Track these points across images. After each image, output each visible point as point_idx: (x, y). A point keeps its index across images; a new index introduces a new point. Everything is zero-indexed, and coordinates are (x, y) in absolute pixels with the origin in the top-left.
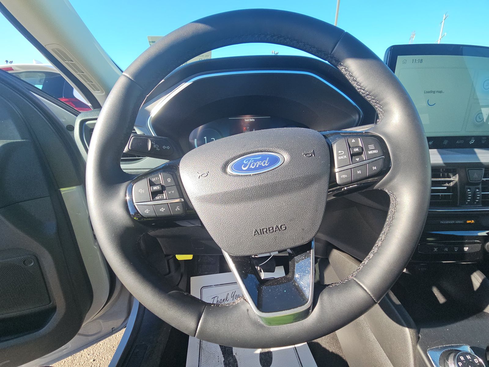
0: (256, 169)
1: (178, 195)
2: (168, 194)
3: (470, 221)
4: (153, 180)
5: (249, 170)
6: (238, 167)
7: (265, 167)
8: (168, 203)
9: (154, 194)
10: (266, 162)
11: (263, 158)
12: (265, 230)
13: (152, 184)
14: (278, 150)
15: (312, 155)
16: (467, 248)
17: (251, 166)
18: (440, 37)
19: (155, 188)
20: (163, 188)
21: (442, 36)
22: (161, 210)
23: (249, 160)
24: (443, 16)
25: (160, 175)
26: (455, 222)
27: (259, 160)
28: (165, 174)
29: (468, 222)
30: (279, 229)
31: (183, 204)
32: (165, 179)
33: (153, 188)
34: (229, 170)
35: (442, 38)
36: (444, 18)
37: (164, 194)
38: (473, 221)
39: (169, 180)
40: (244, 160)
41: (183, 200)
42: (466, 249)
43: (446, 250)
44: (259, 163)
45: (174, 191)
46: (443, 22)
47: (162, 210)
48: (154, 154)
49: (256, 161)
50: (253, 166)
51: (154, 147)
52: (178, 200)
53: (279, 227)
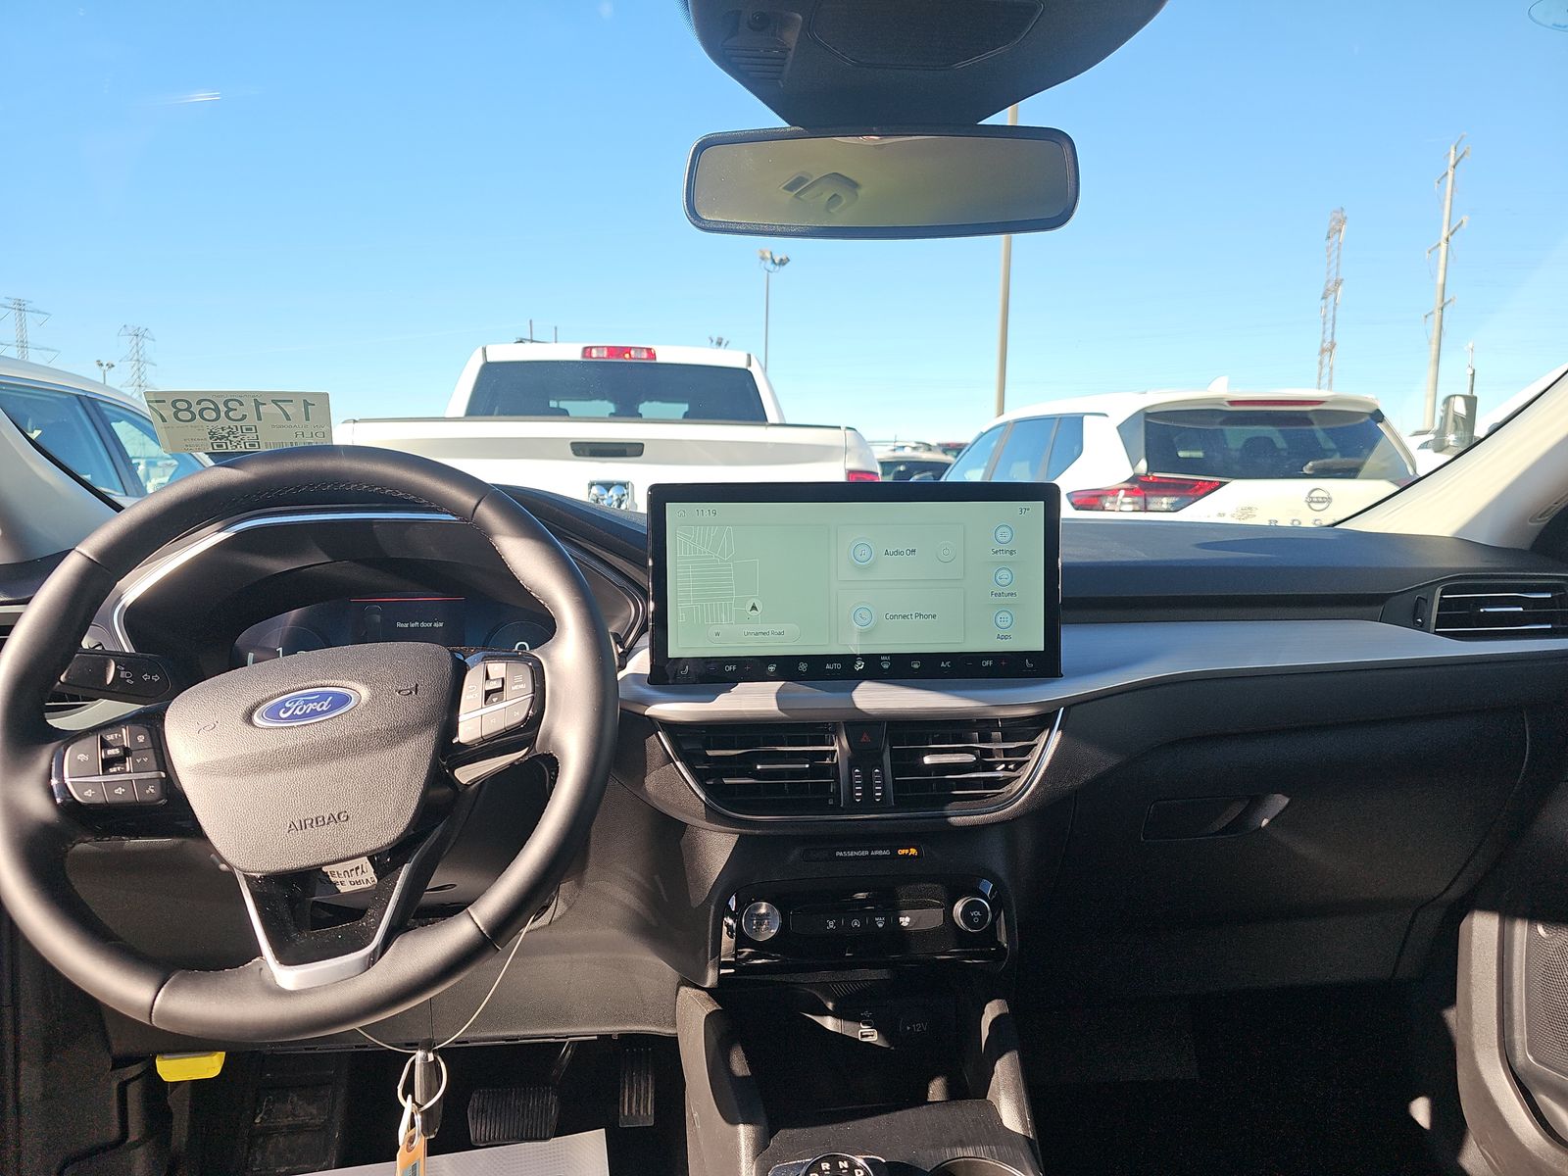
0: (305, 716)
1: (154, 766)
2: (134, 762)
3: (907, 851)
4: (110, 738)
5: (293, 717)
6: (273, 714)
7: (323, 712)
8: (131, 781)
9: (108, 763)
10: (326, 704)
11: (323, 696)
12: (310, 821)
13: (105, 745)
14: (351, 684)
15: (411, 693)
16: (908, 919)
17: (297, 712)
18: (1445, 233)
19: (111, 752)
20: (127, 752)
21: (1451, 230)
22: (116, 791)
23: (295, 702)
24: (1449, 154)
25: (124, 730)
26: (870, 853)
27: (312, 701)
28: (136, 728)
29: (901, 852)
30: (335, 819)
31: (162, 783)
32: (133, 737)
33: (106, 753)
34: (256, 718)
35: (1452, 234)
36: (1452, 162)
37: (127, 764)
38: (913, 851)
39: (141, 739)
40: (286, 701)
41: (163, 775)
42: (905, 921)
43: (856, 924)
44: (311, 706)
45: (148, 758)
46: (1450, 176)
47: (119, 791)
48: (116, 692)
49: (306, 702)
50: (300, 710)
51: (122, 676)
52: (153, 775)
53: (336, 817)
